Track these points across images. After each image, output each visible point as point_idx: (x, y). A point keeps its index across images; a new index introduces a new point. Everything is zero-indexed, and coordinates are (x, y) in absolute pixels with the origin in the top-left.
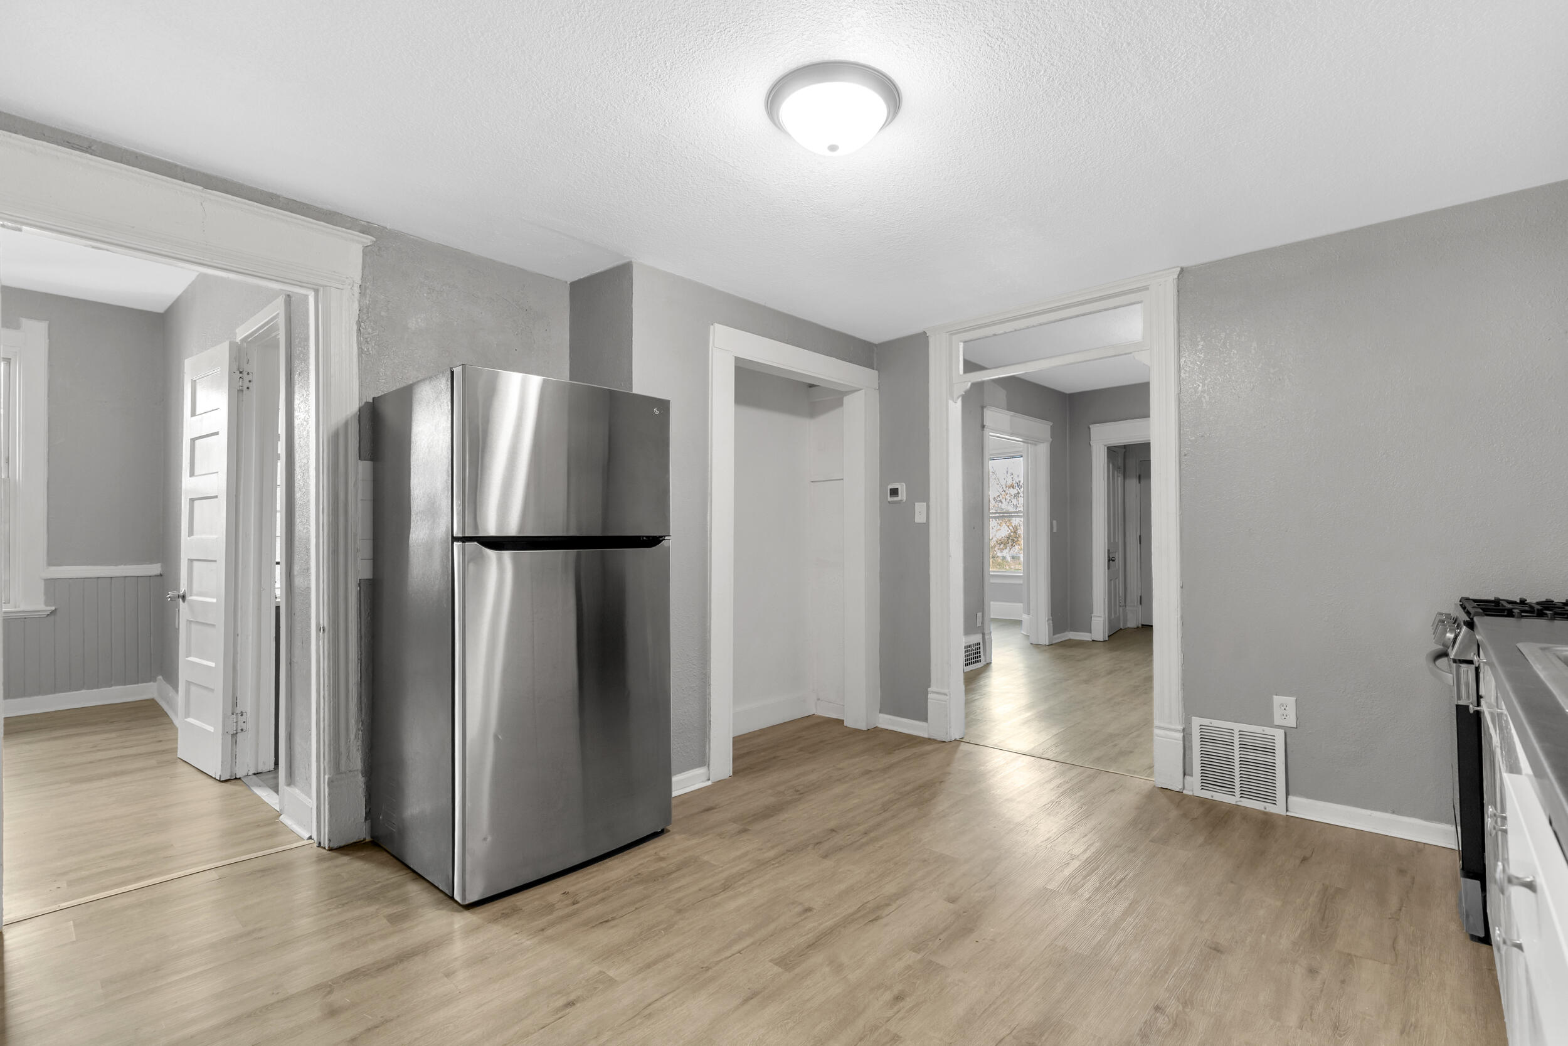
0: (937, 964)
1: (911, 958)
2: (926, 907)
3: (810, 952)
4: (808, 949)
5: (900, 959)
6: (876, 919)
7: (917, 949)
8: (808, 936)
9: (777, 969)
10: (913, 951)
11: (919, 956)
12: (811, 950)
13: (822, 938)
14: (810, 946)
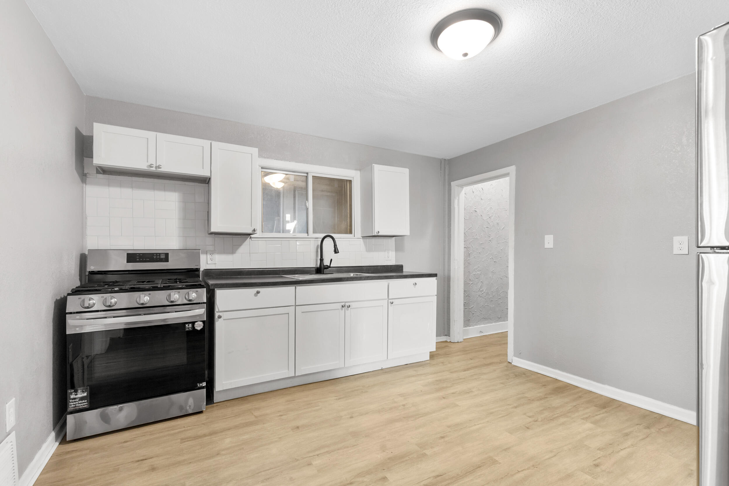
0: (418, 447)
1: (428, 452)
2: (403, 479)
3: (480, 464)
4: (480, 465)
5: (434, 452)
6: (438, 476)
7: (424, 455)
8: (480, 473)
9: (497, 458)
10: (426, 454)
11: (424, 451)
12: (479, 465)
13: (472, 470)
14: (480, 467)
